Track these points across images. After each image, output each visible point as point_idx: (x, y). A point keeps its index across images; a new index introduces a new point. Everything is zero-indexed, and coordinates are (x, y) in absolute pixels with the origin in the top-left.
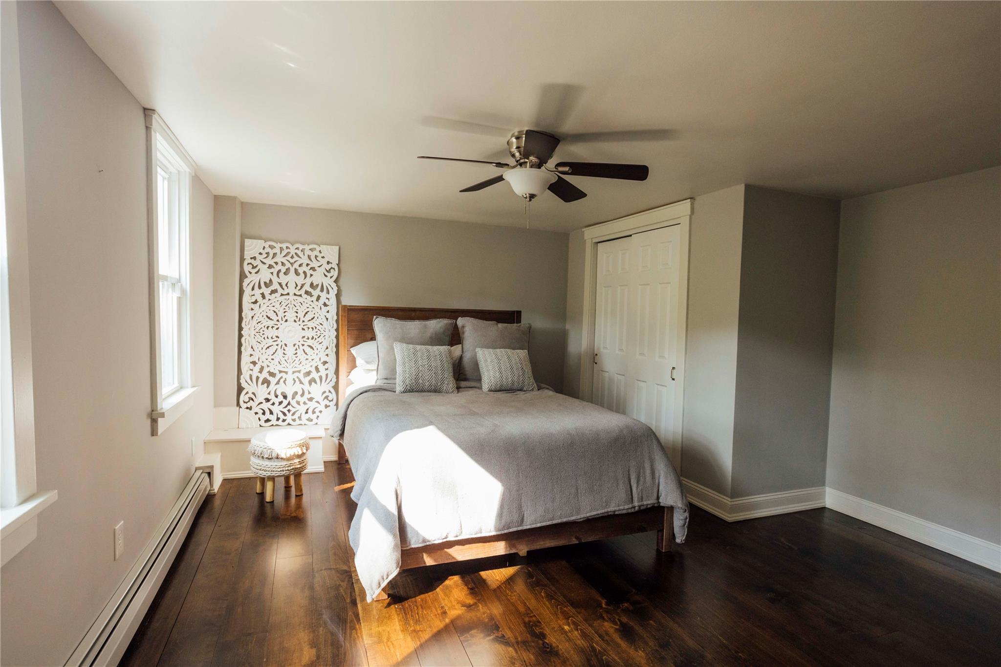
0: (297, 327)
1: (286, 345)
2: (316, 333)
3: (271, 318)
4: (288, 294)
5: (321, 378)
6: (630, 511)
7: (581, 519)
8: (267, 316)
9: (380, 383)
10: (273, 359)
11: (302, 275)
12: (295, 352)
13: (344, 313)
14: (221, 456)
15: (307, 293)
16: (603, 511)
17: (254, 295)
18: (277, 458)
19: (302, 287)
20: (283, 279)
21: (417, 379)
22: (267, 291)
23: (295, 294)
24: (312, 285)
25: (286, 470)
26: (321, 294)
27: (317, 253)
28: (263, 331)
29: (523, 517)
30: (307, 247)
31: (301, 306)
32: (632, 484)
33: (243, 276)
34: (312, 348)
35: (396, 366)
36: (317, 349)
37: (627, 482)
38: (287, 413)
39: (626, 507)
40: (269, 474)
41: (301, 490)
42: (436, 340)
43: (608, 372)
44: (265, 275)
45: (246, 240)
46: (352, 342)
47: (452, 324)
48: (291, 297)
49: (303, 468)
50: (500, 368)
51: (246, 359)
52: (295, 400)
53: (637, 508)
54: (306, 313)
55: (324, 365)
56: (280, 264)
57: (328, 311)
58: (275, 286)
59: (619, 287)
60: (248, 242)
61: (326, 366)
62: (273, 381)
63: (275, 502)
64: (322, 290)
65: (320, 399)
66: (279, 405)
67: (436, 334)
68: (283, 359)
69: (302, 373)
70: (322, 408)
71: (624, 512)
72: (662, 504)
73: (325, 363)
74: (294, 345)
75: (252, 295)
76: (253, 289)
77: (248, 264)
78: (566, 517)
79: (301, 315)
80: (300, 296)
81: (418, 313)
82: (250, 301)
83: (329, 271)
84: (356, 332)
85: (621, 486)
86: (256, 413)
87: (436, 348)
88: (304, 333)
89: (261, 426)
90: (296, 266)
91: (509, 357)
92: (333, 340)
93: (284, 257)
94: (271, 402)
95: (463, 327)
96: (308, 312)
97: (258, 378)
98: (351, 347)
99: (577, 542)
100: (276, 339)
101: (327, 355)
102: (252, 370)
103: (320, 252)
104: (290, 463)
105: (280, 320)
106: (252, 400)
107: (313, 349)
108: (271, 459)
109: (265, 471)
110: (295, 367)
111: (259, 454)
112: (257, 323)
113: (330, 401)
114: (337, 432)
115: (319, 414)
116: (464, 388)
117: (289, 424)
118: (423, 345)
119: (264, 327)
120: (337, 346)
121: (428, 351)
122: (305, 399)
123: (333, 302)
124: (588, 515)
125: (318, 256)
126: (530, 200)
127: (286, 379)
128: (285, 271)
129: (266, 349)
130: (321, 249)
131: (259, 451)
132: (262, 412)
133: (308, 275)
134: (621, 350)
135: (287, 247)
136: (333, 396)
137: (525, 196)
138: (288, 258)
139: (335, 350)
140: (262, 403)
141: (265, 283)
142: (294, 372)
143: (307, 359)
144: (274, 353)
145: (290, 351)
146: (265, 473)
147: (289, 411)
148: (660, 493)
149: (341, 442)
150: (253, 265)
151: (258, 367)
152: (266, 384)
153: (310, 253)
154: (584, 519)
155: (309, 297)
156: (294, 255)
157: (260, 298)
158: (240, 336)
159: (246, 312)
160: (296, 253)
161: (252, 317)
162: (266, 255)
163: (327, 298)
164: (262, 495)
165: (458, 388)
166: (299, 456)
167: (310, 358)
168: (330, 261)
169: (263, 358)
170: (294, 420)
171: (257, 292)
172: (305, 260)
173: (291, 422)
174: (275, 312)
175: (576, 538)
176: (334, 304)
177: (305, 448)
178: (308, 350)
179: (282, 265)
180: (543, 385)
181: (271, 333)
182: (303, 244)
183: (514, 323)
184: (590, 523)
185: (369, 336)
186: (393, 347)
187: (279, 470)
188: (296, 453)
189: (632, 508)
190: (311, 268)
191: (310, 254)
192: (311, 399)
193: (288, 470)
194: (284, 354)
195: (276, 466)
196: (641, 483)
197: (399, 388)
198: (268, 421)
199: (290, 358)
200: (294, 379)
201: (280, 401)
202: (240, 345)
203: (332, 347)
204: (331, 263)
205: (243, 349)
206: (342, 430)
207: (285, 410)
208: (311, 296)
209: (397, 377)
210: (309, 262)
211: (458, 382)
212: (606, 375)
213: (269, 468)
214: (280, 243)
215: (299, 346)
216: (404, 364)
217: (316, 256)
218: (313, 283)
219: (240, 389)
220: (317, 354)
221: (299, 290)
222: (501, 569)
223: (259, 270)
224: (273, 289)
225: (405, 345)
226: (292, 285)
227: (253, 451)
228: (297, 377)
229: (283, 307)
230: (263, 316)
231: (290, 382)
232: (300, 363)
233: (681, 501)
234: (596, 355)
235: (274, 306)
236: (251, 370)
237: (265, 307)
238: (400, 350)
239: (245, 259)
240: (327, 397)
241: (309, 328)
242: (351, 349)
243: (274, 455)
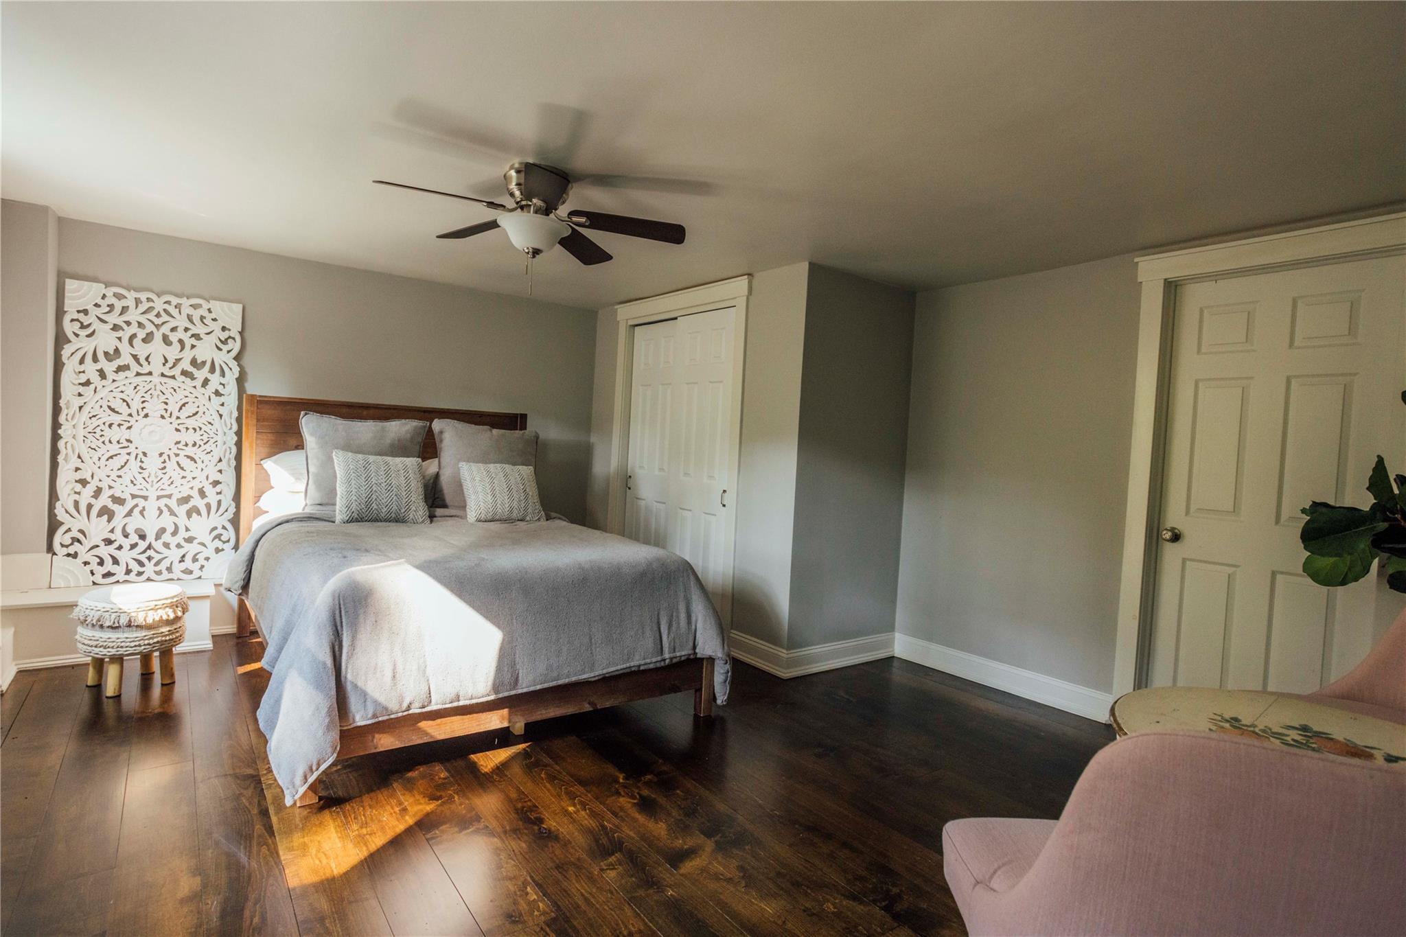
0: (167, 427)
1: (145, 454)
2: (201, 437)
3: (116, 410)
4: (150, 373)
5: (208, 506)
6: (658, 665)
7: (595, 677)
8: (109, 407)
9: (308, 510)
10: (120, 477)
11: (177, 346)
12: (163, 465)
13: (251, 406)
14: (15, 633)
15: (184, 373)
16: (624, 666)
17: (84, 372)
18: (129, 626)
19: (174, 365)
20: (141, 350)
21: (368, 504)
22: (108, 368)
23: (163, 375)
24: (194, 362)
25: (145, 645)
26: (209, 376)
27: (206, 314)
28: (102, 431)
29: (517, 677)
30: (185, 302)
31: (174, 393)
32: (662, 631)
33: (61, 340)
34: (192, 459)
35: (335, 485)
36: (203, 462)
37: (656, 628)
38: (146, 561)
39: (654, 660)
40: (113, 651)
41: (172, 675)
42: (399, 449)
43: (644, 500)
44: (105, 340)
45: (68, 281)
46: (265, 450)
47: (425, 427)
48: (156, 379)
49: (177, 641)
50: (493, 490)
51: (66, 476)
52: (160, 542)
53: (667, 661)
54: (184, 405)
55: (214, 487)
56: (135, 325)
57: (223, 403)
58: (125, 359)
59: (660, 386)
60: (71, 285)
61: (218, 488)
62: (120, 511)
63: (123, 697)
64: (212, 370)
65: (207, 539)
66: (131, 549)
67: (399, 441)
68: (139, 477)
69: (174, 498)
70: (209, 551)
71: (652, 666)
72: (699, 656)
73: (216, 483)
74: (161, 455)
75: (80, 372)
76: (82, 361)
77: (72, 320)
78: (575, 675)
79: (173, 407)
80: (173, 377)
81: (372, 412)
82: (77, 382)
83: (225, 342)
84: (271, 437)
85: (648, 633)
86: (86, 563)
87: (398, 460)
88: (178, 436)
89: (94, 583)
90: (165, 329)
91: (506, 475)
92: (230, 448)
93: (142, 313)
94: (116, 545)
95: (441, 432)
96: (187, 403)
97: (90, 507)
98: (261, 460)
99: (591, 709)
100: (126, 444)
101: (220, 471)
102: (79, 493)
103: (210, 311)
104: (152, 633)
105: (134, 414)
106: (79, 541)
107: (196, 462)
108: (116, 628)
109: (105, 648)
110: (162, 489)
111: (94, 622)
112: (90, 418)
113: (224, 542)
114: (237, 582)
115: (205, 563)
116: (441, 517)
117: (149, 579)
118: (380, 455)
119: (104, 424)
120: (238, 458)
121: (387, 464)
122: (179, 539)
123: (232, 388)
124: (605, 671)
125: (205, 318)
126: (534, 257)
127: (144, 508)
128: (144, 336)
129: (107, 460)
130: (210, 306)
131: (93, 616)
132: (98, 560)
133: (188, 346)
134: (661, 470)
135: (147, 298)
136: (231, 534)
137: (527, 251)
138: (151, 316)
139: (233, 463)
140: (98, 546)
141: (106, 354)
142: (159, 498)
143: (184, 477)
144: (122, 467)
145: (153, 464)
146: (105, 651)
147: (149, 558)
148: (696, 641)
149: (243, 598)
150: (82, 323)
151: (90, 490)
152: (105, 517)
153: (191, 311)
154: (600, 677)
155: (189, 379)
156: (162, 313)
157: (95, 378)
158: (56, 438)
159: (68, 398)
160: (165, 310)
161: (81, 408)
162: (108, 309)
163: (221, 384)
164: (98, 688)
165: (432, 517)
166: (169, 622)
167: (189, 476)
168: (227, 327)
169: (100, 474)
170: (159, 573)
171: (89, 366)
172: (182, 322)
173: (154, 576)
174: (124, 401)
175: (589, 704)
176: (233, 392)
177: (180, 609)
178: (186, 463)
179: (139, 327)
180: (553, 514)
181: (116, 434)
182: (177, 295)
183: (517, 429)
184: (608, 682)
185: (293, 442)
186: (332, 458)
187: (133, 644)
188: (165, 617)
189: (661, 661)
190: (193, 336)
191: (190, 313)
192: (190, 540)
193: (149, 644)
194: (141, 468)
195: (127, 638)
196: (674, 628)
197: (339, 516)
198: (108, 574)
199: (153, 475)
200: (159, 508)
201: (133, 542)
202: (55, 452)
203: (229, 459)
204: (230, 330)
205: (60, 458)
206: (246, 581)
207: (143, 558)
208: (193, 378)
209: (338, 499)
210: (189, 325)
211: (432, 509)
212: (642, 503)
213: (114, 642)
214: (134, 290)
215: (169, 456)
216: (349, 481)
217: (202, 318)
218: (196, 359)
219: (54, 526)
220: (202, 470)
221: (170, 368)
222: (487, 753)
223: (94, 331)
224: (122, 364)
225: (350, 454)
226: (157, 362)
227: (82, 618)
228: (166, 505)
229: (141, 393)
230: (101, 407)
231: (151, 512)
232: (172, 483)
233: (721, 650)
234: (630, 477)
235: (122, 392)
236: (76, 493)
237: (105, 391)
238: (341, 462)
239: (66, 312)
240: (218, 537)
241: (187, 429)
242: (262, 462)
243: (124, 621)
